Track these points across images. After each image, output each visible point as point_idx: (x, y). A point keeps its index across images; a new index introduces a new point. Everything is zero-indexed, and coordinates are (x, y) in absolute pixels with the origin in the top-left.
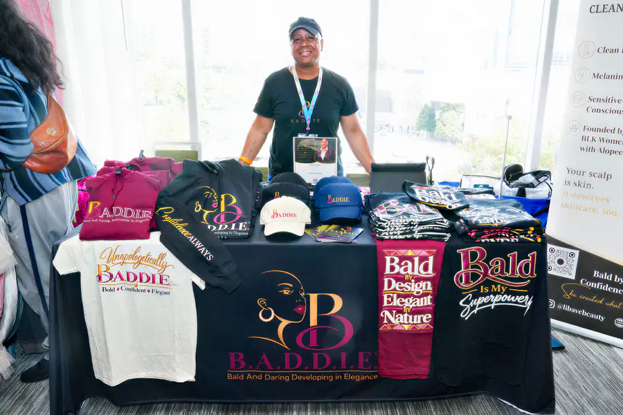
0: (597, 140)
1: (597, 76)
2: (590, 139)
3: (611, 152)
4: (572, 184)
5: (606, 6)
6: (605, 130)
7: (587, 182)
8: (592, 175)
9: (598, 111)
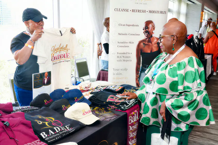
0: (122, 57)
1: (120, 34)
2: (120, 57)
3: (127, 61)
4: (116, 74)
5: (120, 9)
6: (124, 53)
7: (120, 73)
8: (122, 70)
9: (121, 47)
